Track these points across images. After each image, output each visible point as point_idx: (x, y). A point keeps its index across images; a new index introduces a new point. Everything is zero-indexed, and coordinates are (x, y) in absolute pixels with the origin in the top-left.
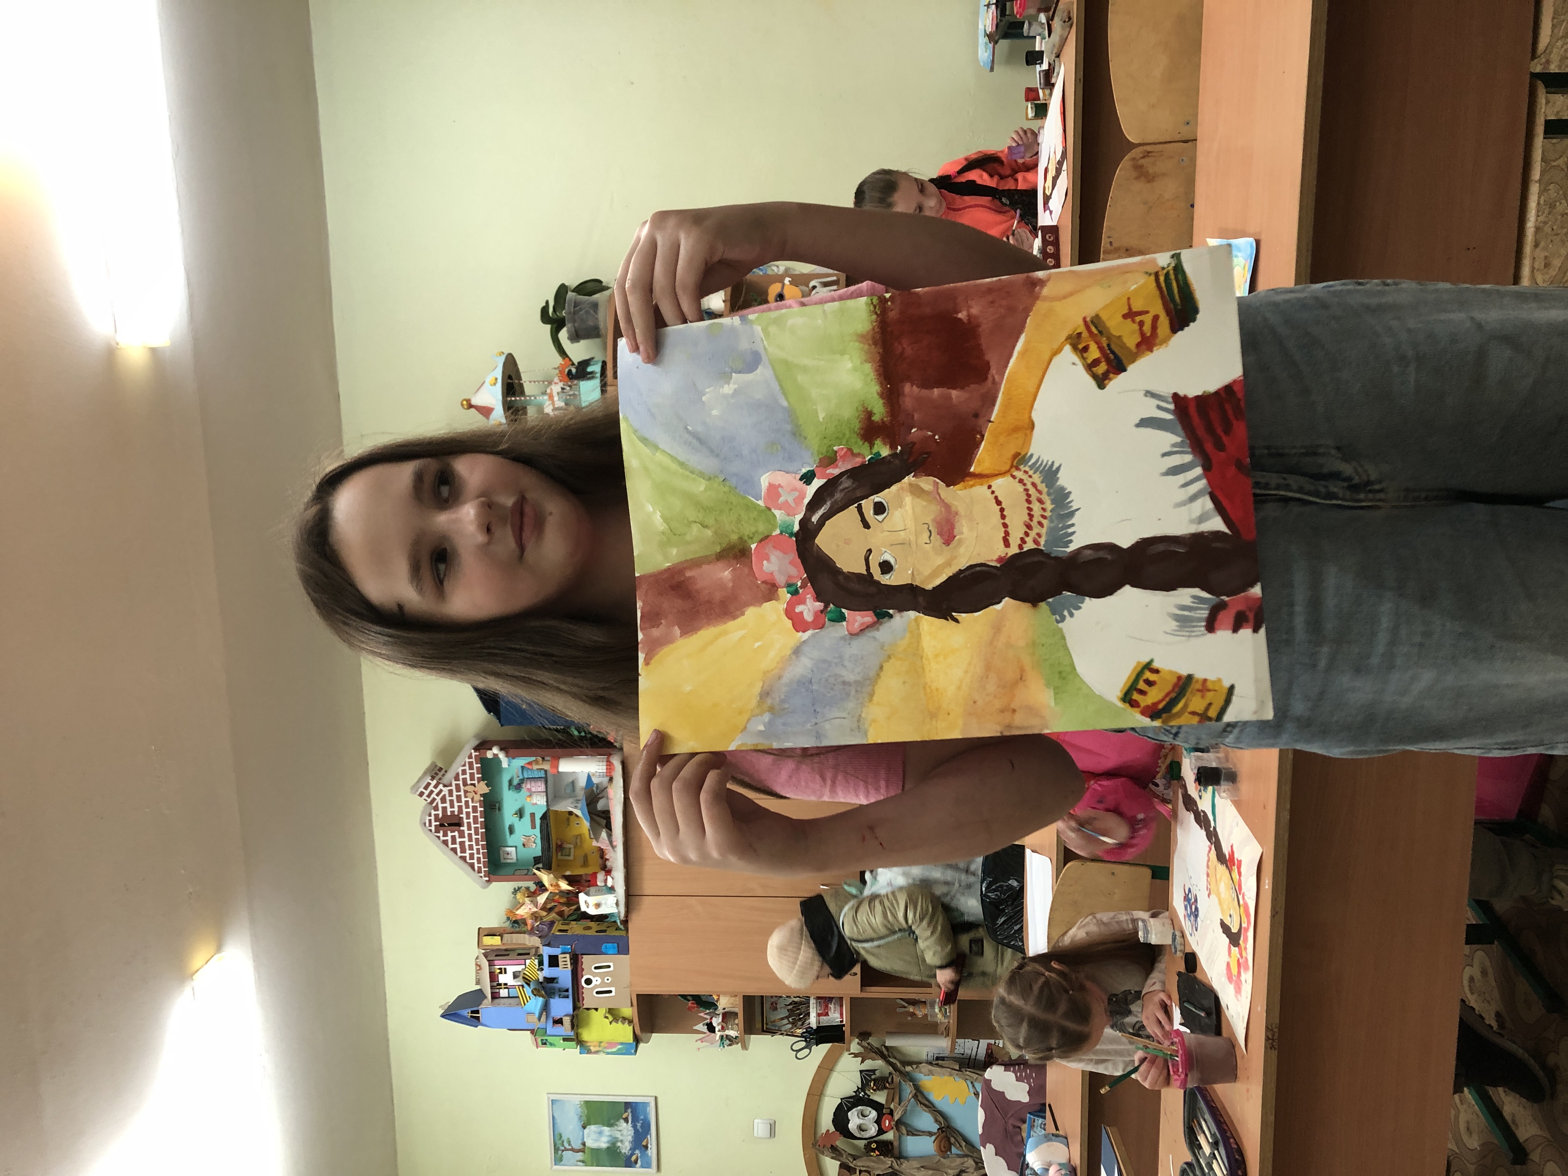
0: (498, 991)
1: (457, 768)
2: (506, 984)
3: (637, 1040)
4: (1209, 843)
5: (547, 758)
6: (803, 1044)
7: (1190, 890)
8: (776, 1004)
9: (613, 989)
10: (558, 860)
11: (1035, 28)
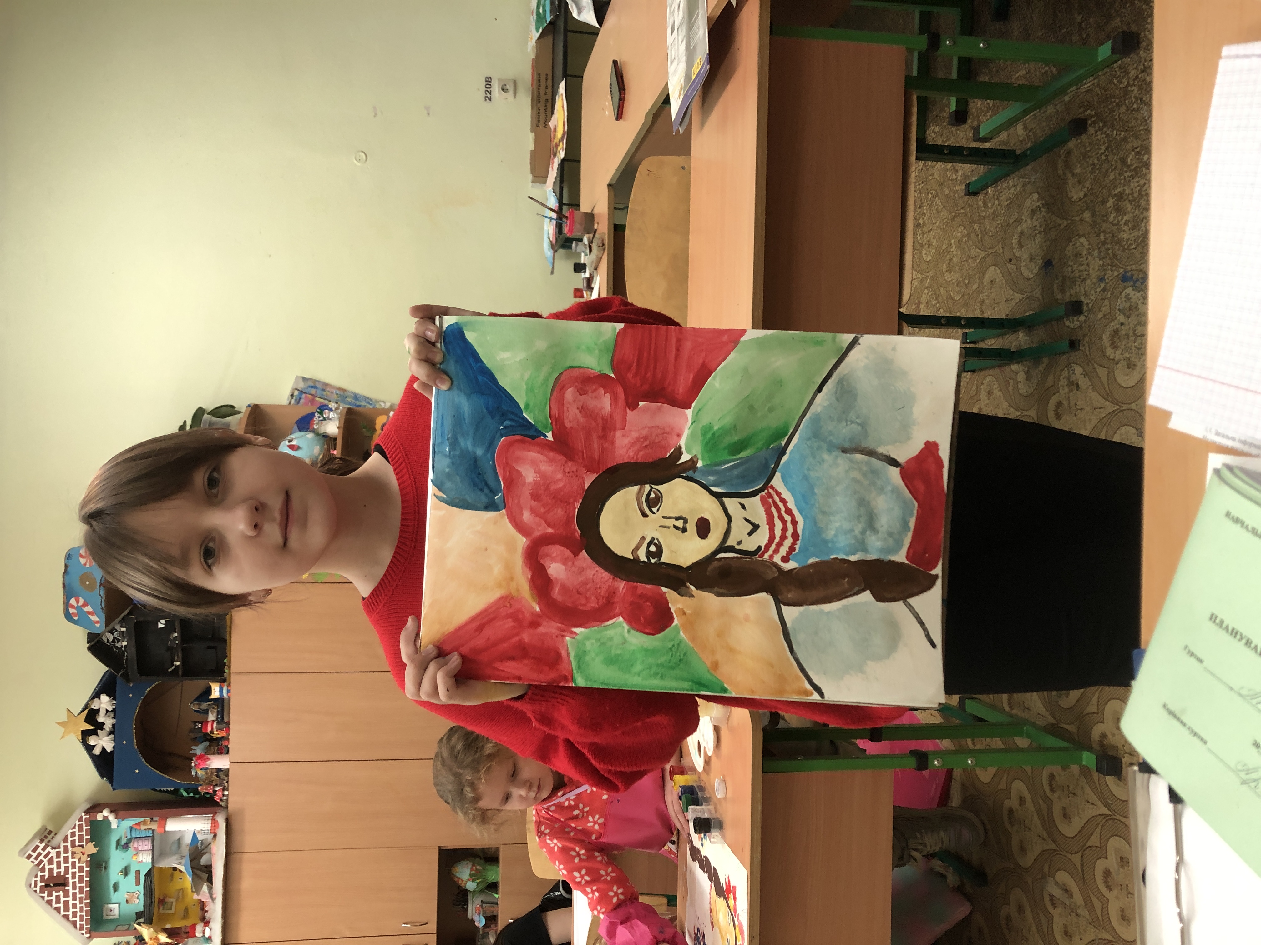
1: (66, 831)
4: (711, 882)
5: (155, 818)
7: (698, 930)
10: (159, 914)
11: (580, 247)
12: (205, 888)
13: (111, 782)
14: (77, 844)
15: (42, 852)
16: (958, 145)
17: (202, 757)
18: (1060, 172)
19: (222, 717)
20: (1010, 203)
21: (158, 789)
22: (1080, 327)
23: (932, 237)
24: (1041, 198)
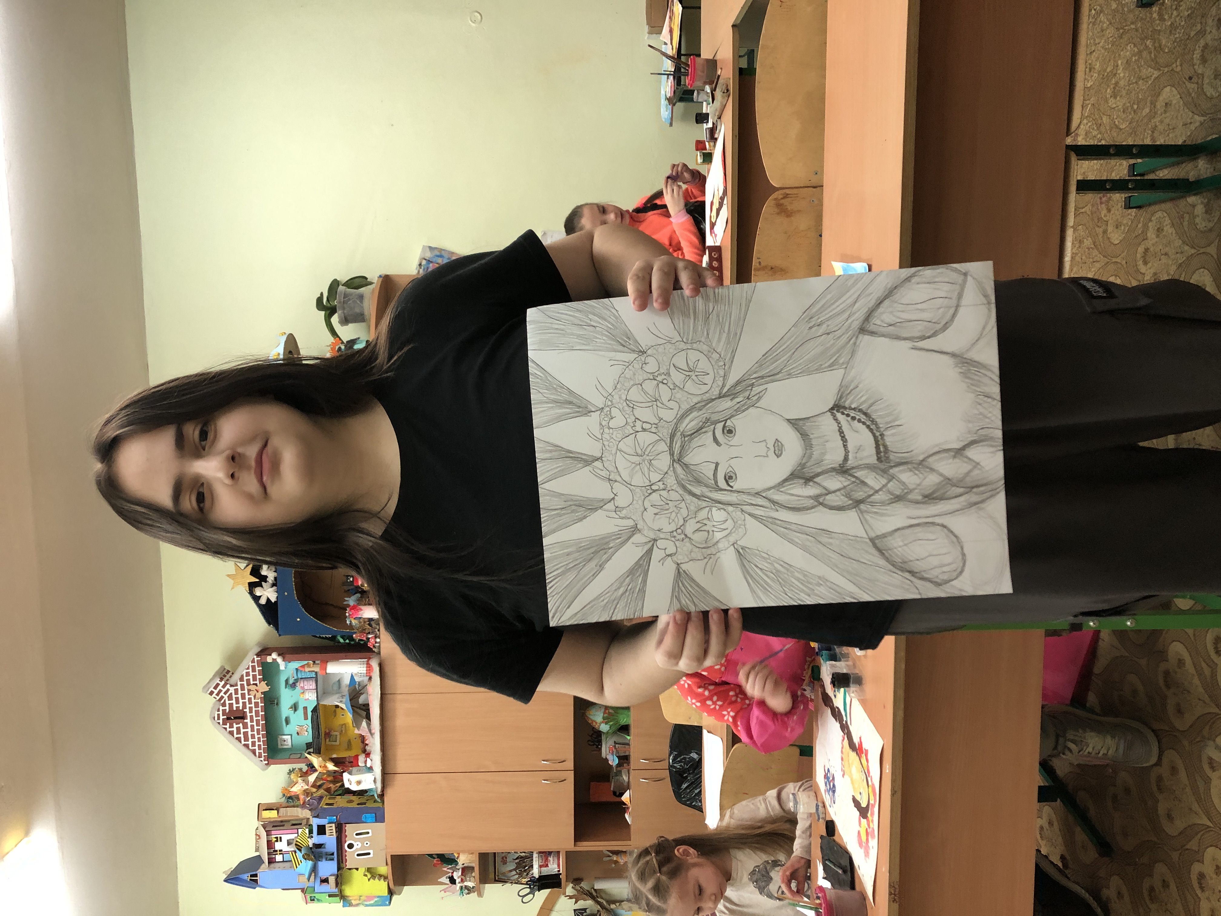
0: (274, 856)
1: (242, 670)
2: (281, 851)
3: (391, 893)
4: (843, 734)
5: (317, 662)
6: (528, 890)
7: (828, 770)
8: (506, 858)
9: (371, 851)
10: (326, 745)
11: (702, 97)
12: (364, 724)
13: (277, 629)
14: (252, 682)
15: (222, 689)
17: (354, 608)
21: (318, 636)
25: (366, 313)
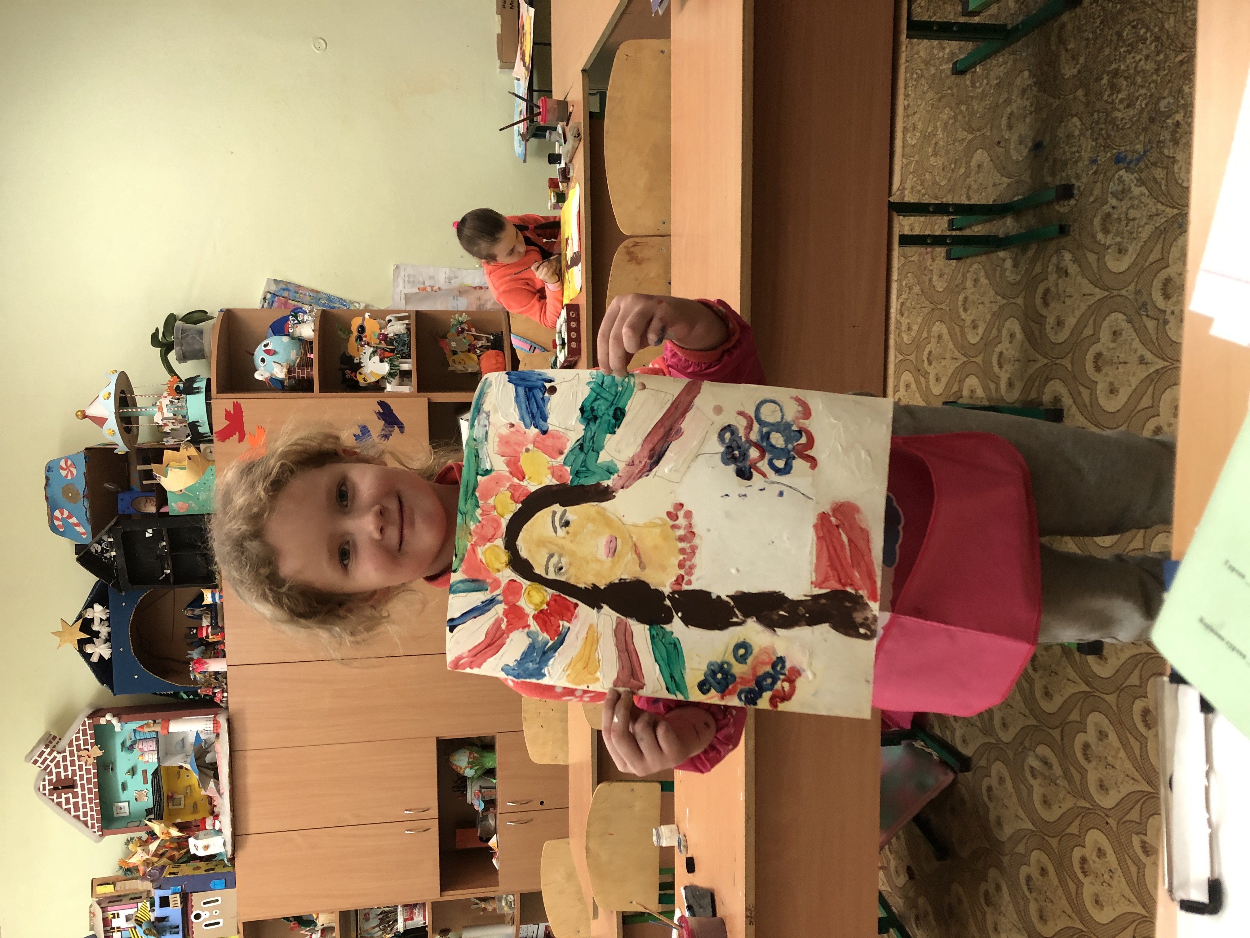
0: (111, 934)
1: (71, 735)
2: (118, 928)
5: (158, 721)
8: (368, 914)
9: (221, 920)
10: (170, 811)
11: (554, 136)
12: (212, 784)
13: (112, 688)
14: (83, 747)
15: (47, 757)
16: (945, 20)
17: (198, 661)
18: (1053, 48)
19: (217, 623)
20: (1000, 82)
21: (158, 693)
22: (1071, 212)
23: (917, 120)
24: (1032, 75)
25: (206, 349)
